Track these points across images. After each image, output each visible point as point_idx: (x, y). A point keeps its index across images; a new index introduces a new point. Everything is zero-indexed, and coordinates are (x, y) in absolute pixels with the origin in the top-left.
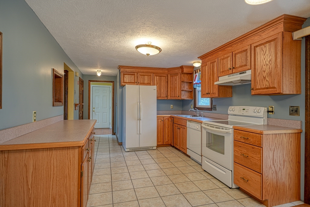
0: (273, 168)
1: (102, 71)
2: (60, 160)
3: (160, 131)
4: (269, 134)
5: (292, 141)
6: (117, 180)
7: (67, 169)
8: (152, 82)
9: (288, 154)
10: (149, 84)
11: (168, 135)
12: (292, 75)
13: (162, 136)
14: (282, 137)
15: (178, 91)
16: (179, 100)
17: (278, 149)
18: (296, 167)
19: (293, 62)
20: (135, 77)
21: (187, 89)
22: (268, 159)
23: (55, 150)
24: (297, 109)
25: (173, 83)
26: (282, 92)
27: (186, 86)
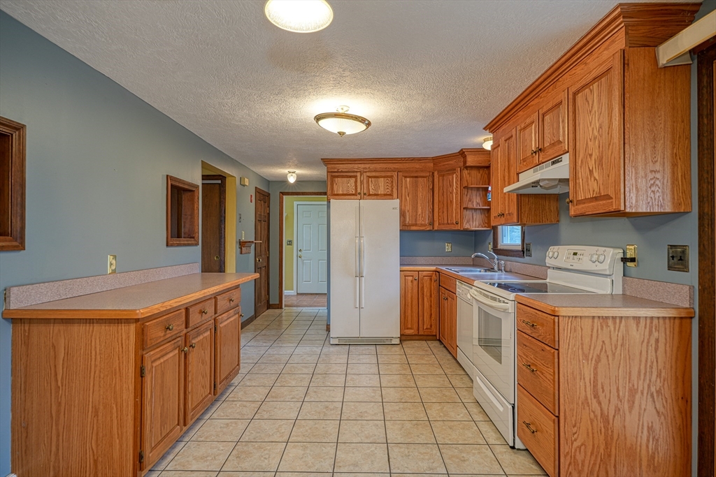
0: (595, 405)
1: (298, 171)
2: (106, 343)
3: (410, 304)
4: (581, 317)
5: (662, 340)
6: (275, 400)
7: (117, 359)
8: (395, 190)
9: (645, 374)
10: (388, 196)
11: (431, 315)
12: (656, 162)
13: (415, 315)
14: (626, 326)
15: (456, 210)
16: (458, 231)
17: (610, 358)
18: (677, 413)
19: (662, 126)
20: (356, 182)
21: (478, 204)
22: (578, 380)
23: (97, 323)
24: (683, 252)
25: (445, 191)
26: (622, 208)
27: (474, 197)
